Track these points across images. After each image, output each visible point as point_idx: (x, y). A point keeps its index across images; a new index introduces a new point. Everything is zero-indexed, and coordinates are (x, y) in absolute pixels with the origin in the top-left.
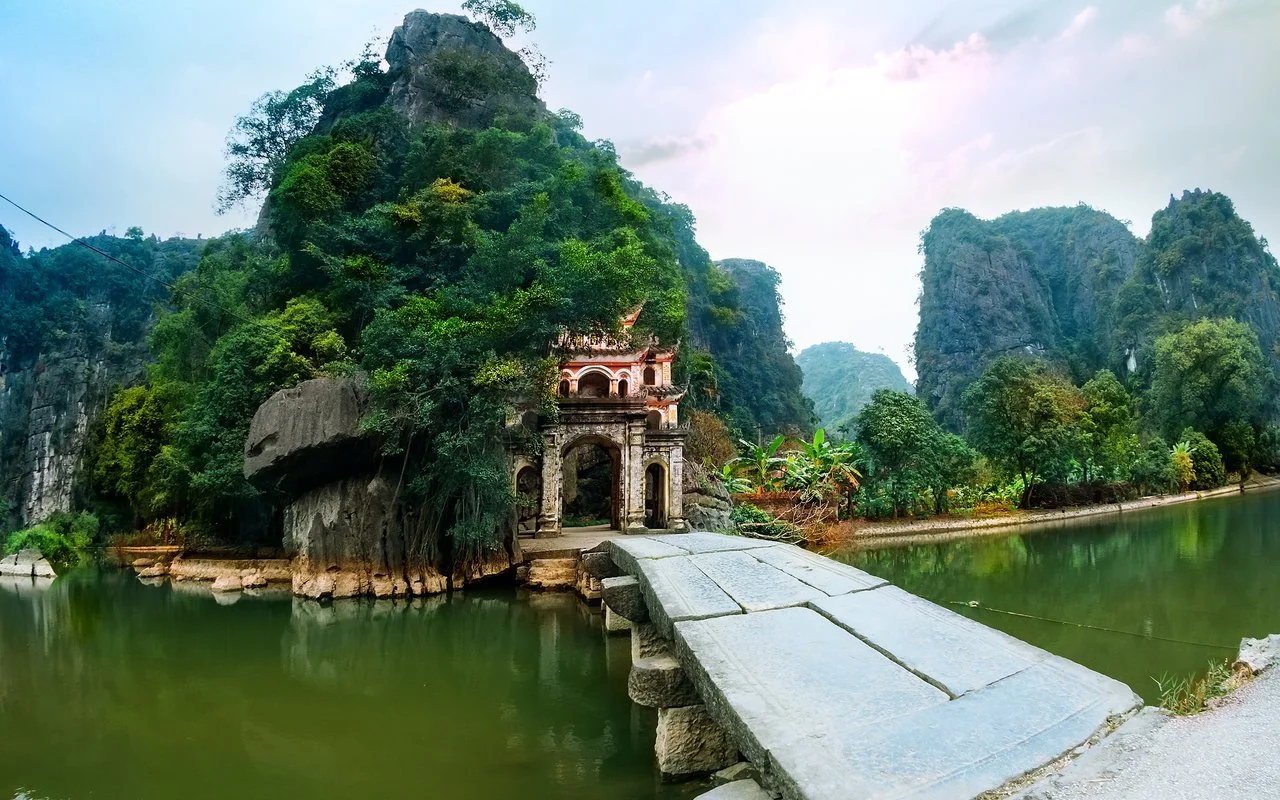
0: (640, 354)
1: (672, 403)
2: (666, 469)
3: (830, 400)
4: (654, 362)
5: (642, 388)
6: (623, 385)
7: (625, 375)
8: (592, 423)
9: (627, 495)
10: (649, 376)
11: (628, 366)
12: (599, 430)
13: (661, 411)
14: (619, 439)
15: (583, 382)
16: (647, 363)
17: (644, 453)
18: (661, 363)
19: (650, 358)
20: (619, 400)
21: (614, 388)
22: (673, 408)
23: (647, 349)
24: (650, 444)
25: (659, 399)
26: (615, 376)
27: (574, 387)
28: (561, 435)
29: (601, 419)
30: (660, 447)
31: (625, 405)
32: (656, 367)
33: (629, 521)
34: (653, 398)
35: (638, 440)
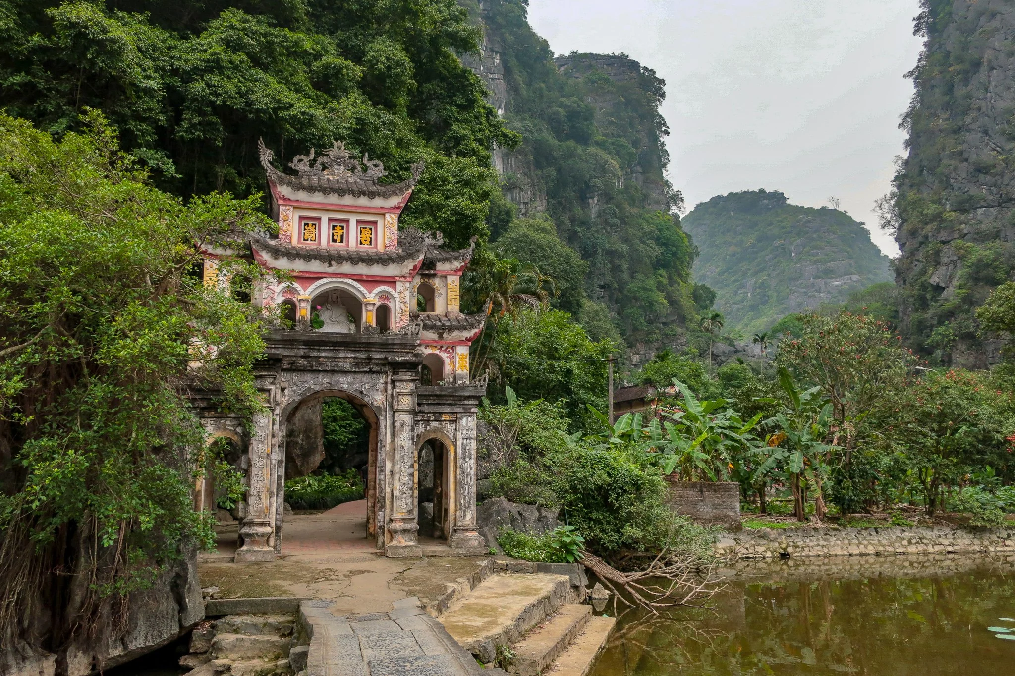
0: (409, 265)
1: (461, 343)
2: (452, 449)
4: (434, 276)
5: (414, 317)
6: (383, 313)
7: (385, 296)
8: (333, 372)
9: (388, 490)
10: (426, 298)
11: (392, 282)
12: (345, 383)
13: (444, 355)
14: (378, 399)
15: (321, 301)
16: (423, 276)
17: (416, 423)
18: (446, 277)
19: (428, 267)
20: (377, 338)
21: (369, 317)
22: (463, 351)
23: (421, 257)
24: (426, 408)
25: (441, 336)
26: (371, 296)
27: (304, 312)
28: (283, 390)
29: (347, 366)
30: (441, 413)
31: (385, 346)
32: (436, 283)
33: (393, 533)
34: (431, 335)
35: (406, 402)
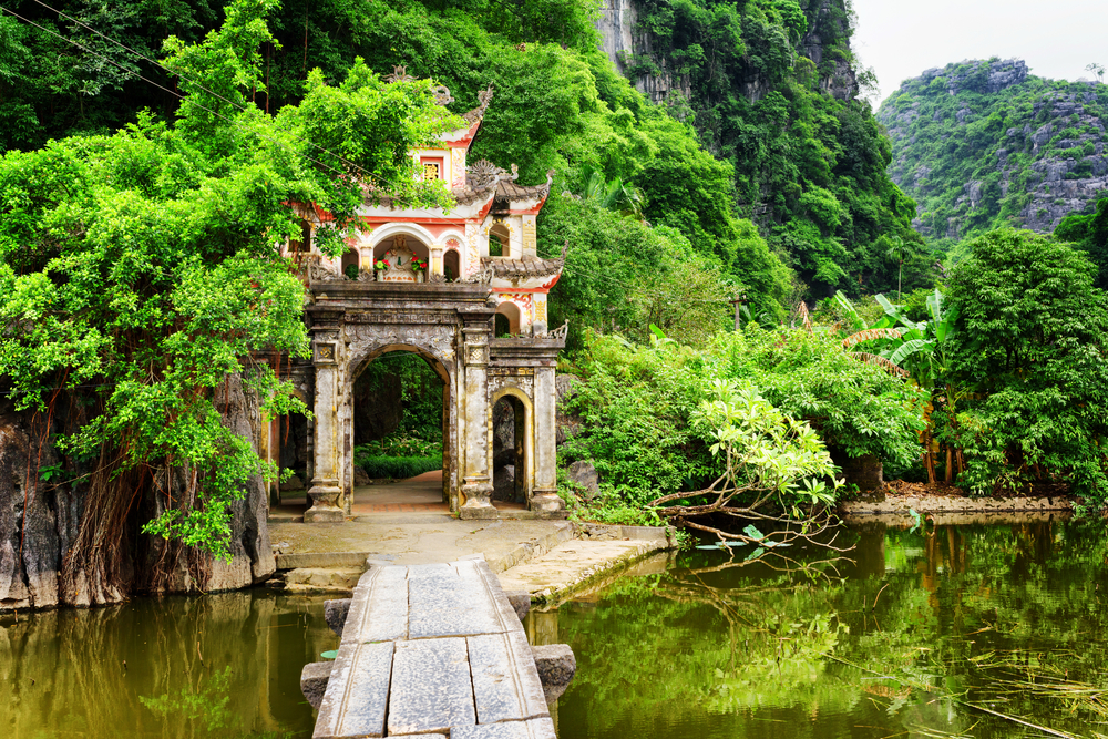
0: (479, 205)
1: (538, 290)
2: (528, 405)
3: (964, 192)
4: (507, 215)
5: (485, 262)
6: (452, 260)
7: (453, 241)
8: (399, 324)
9: (461, 450)
10: (498, 243)
11: (461, 224)
12: (413, 337)
13: (519, 304)
14: (446, 353)
15: (381, 252)
16: (496, 216)
17: (490, 378)
18: (521, 217)
19: (499, 208)
20: (445, 287)
21: (437, 265)
22: (541, 299)
23: (491, 196)
24: (500, 362)
25: (515, 282)
26: (437, 243)
27: (366, 261)
28: (347, 344)
29: (413, 318)
30: (516, 368)
31: (453, 296)
32: (509, 223)
33: (466, 495)
34: (505, 283)
35: (477, 357)
